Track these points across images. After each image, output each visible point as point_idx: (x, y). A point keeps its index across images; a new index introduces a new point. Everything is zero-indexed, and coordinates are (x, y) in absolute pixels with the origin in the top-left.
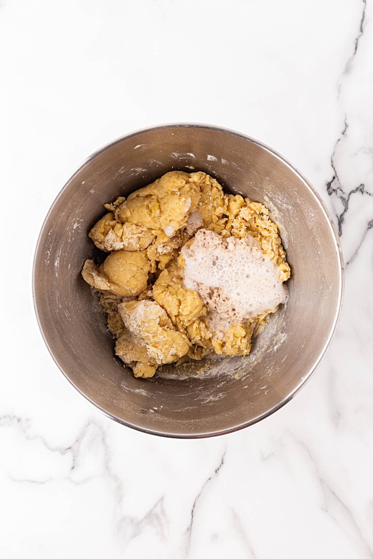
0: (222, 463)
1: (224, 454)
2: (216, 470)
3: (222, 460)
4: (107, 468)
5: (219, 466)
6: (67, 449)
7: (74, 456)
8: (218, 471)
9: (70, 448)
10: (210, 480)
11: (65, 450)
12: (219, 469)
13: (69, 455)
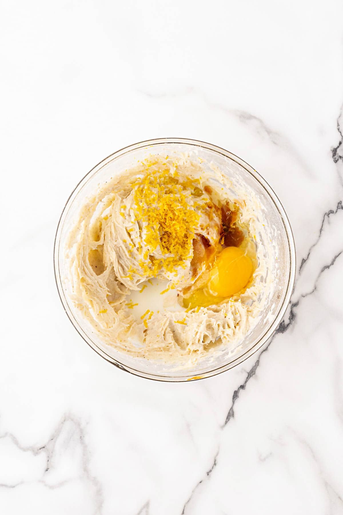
0: (215, 464)
1: (217, 455)
2: (207, 473)
3: (214, 460)
4: (86, 470)
5: (212, 468)
6: (40, 449)
7: (48, 457)
8: (210, 474)
9: (44, 447)
10: (202, 483)
11: (38, 450)
12: (211, 471)
13: (43, 455)
